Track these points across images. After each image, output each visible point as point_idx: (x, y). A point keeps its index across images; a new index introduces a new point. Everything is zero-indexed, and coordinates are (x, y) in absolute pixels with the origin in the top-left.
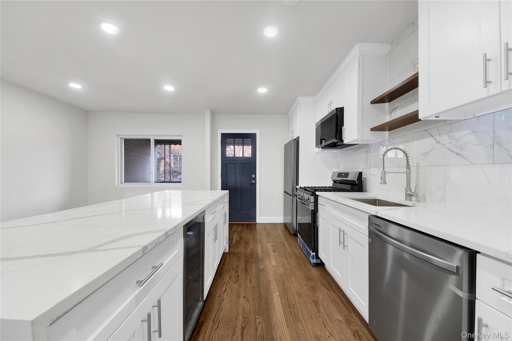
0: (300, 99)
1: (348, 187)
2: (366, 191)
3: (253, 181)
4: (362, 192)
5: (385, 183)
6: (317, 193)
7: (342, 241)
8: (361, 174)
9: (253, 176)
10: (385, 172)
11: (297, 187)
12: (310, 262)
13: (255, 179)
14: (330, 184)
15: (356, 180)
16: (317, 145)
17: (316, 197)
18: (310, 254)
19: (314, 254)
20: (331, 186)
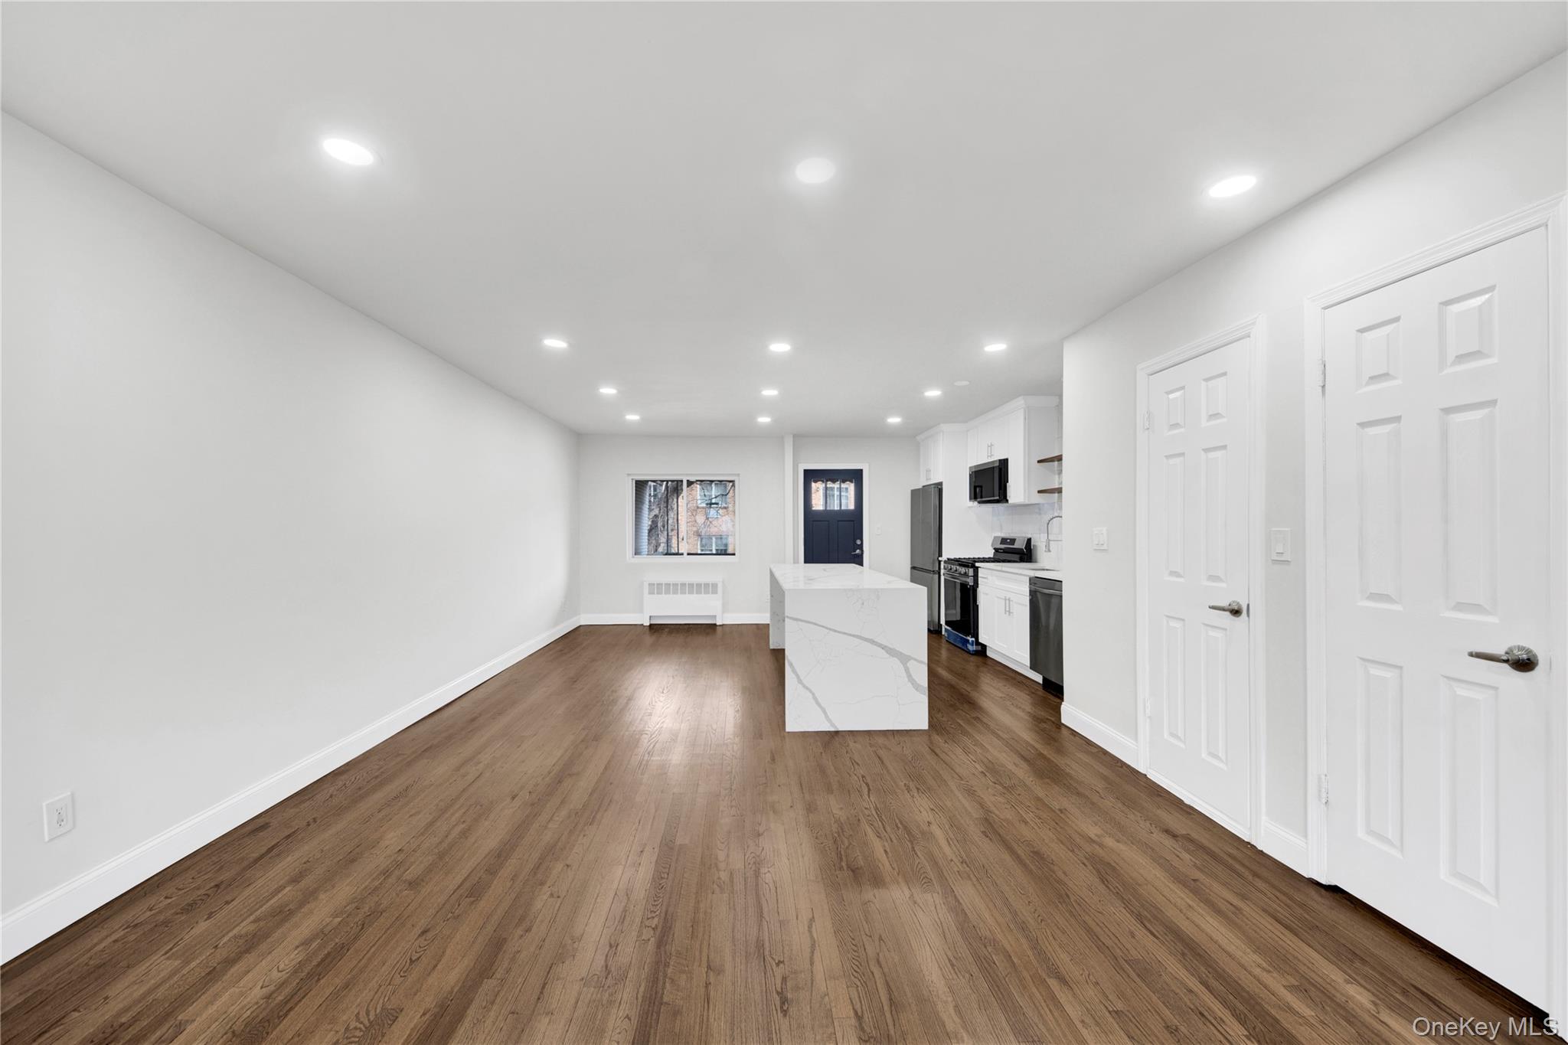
0: (944, 427)
1: (1016, 557)
2: (1036, 562)
3: (858, 551)
4: (1030, 562)
5: (1049, 551)
6: (977, 564)
7: (1007, 610)
8: (1029, 540)
9: (859, 542)
10: (1049, 540)
11: (940, 559)
12: (968, 652)
13: (861, 547)
14: (990, 554)
15: (1023, 548)
16: (970, 499)
17: (976, 569)
18: (968, 640)
19: (974, 639)
20: (992, 556)
